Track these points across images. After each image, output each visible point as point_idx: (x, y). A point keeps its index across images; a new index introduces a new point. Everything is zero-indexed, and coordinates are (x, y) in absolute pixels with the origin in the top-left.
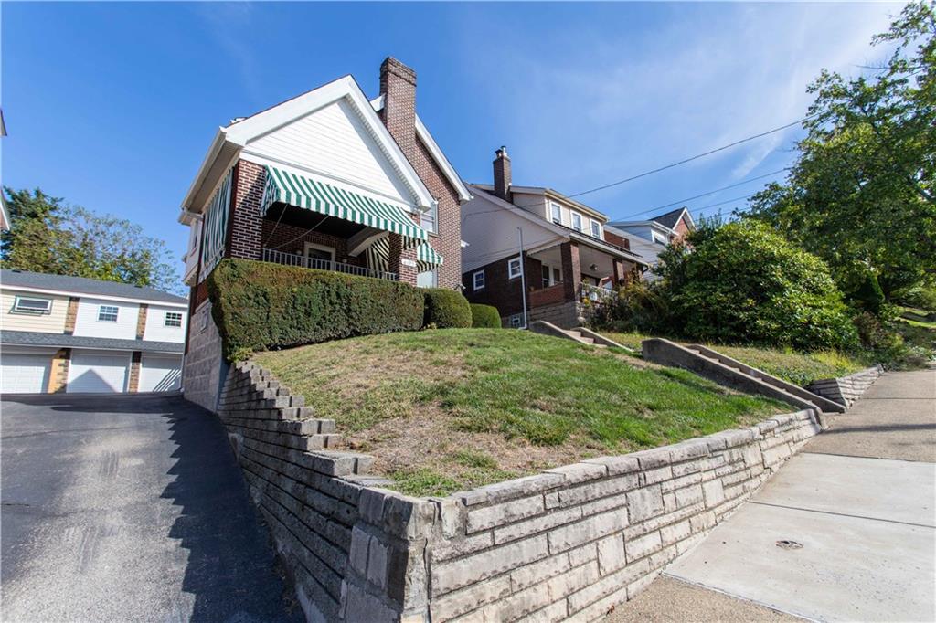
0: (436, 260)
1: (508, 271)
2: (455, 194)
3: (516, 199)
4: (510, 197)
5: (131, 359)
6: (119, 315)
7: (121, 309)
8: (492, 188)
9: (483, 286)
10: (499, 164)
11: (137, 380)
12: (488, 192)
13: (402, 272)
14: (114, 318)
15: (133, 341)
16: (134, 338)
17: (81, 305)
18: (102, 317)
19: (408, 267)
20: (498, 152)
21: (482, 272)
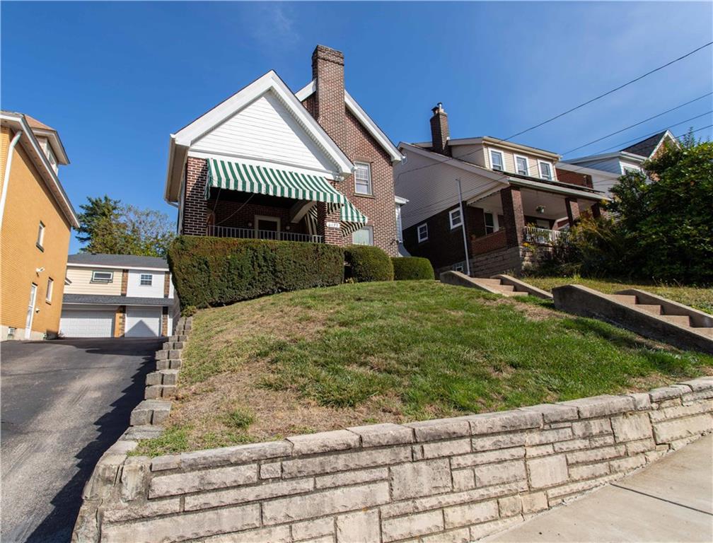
0: (361, 220)
1: (449, 222)
2: (387, 156)
3: (455, 152)
4: (449, 151)
5: (162, 312)
6: (153, 280)
7: (154, 276)
8: (431, 145)
9: (426, 238)
10: (435, 122)
11: (167, 328)
12: (428, 149)
13: (327, 233)
14: (150, 283)
15: (162, 299)
16: (163, 297)
17: (130, 275)
18: (143, 283)
19: (333, 229)
20: (435, 109)
21: (426, 224)
